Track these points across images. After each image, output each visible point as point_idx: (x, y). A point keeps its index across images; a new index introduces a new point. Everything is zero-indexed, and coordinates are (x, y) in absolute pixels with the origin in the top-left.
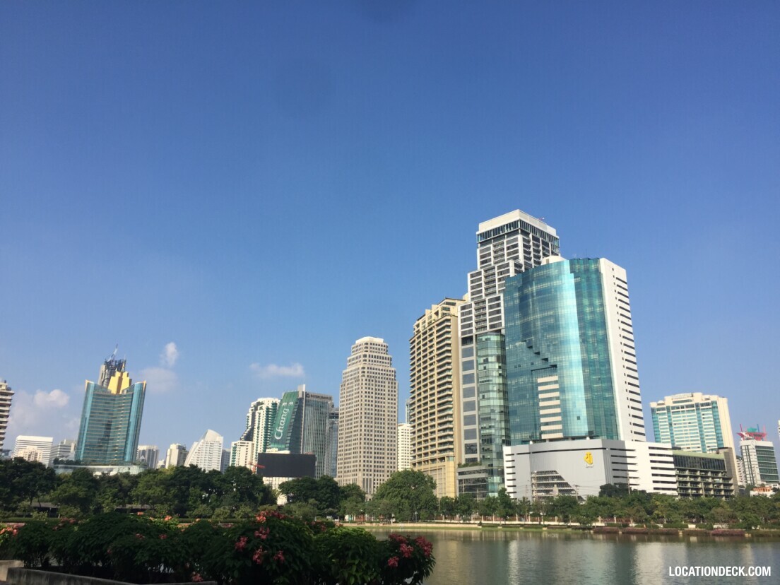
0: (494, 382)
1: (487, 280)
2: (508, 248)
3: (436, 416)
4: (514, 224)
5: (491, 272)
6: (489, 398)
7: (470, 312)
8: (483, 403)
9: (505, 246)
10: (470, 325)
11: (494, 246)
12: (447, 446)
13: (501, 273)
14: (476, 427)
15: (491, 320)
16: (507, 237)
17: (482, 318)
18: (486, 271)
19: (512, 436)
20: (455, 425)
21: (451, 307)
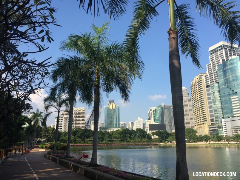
0: (217, 99)
1: (213, 66)
2: (220, 55)
3: (200, 111)
4: (221, 46)
5: (214, 63)
6: (216, 104)
7: (208, 77)
8: (214, 106)
9: (219, 54)
10: (208, 81)
11: (215, 54)
12: (204, 120)
13: (218, 63)
14: (213, 113)
15: (215, 79)
16: (219, 51)
17: (212, 79)
18: (212, 63)
19: (224, 116)
20: (206, 113)
21: (202, 76)
